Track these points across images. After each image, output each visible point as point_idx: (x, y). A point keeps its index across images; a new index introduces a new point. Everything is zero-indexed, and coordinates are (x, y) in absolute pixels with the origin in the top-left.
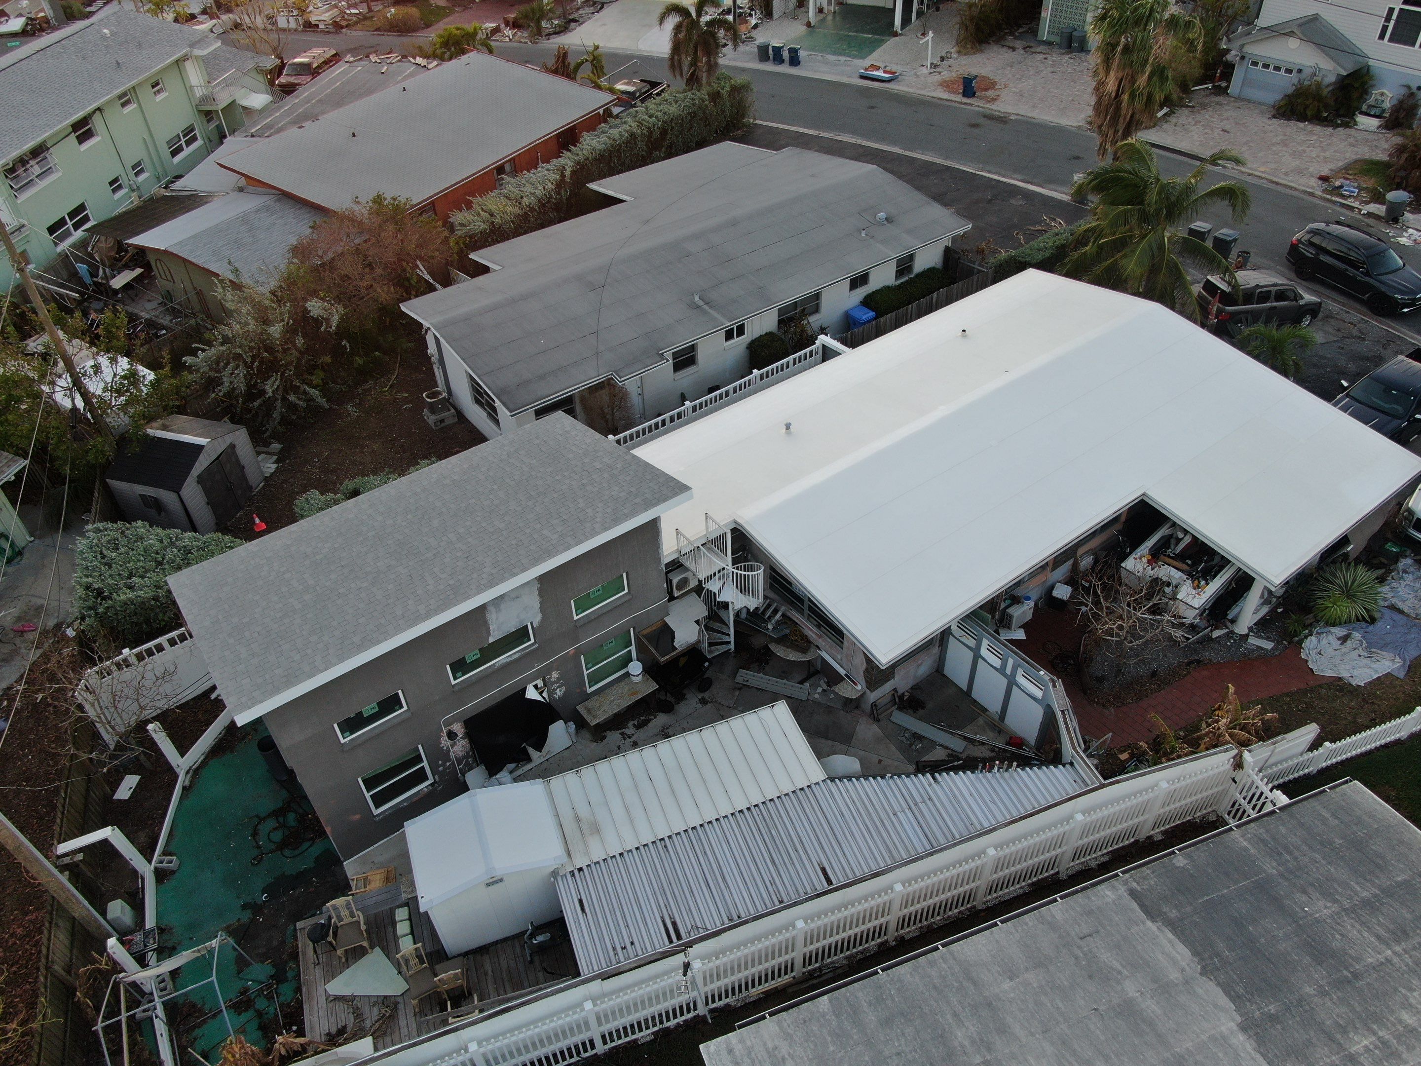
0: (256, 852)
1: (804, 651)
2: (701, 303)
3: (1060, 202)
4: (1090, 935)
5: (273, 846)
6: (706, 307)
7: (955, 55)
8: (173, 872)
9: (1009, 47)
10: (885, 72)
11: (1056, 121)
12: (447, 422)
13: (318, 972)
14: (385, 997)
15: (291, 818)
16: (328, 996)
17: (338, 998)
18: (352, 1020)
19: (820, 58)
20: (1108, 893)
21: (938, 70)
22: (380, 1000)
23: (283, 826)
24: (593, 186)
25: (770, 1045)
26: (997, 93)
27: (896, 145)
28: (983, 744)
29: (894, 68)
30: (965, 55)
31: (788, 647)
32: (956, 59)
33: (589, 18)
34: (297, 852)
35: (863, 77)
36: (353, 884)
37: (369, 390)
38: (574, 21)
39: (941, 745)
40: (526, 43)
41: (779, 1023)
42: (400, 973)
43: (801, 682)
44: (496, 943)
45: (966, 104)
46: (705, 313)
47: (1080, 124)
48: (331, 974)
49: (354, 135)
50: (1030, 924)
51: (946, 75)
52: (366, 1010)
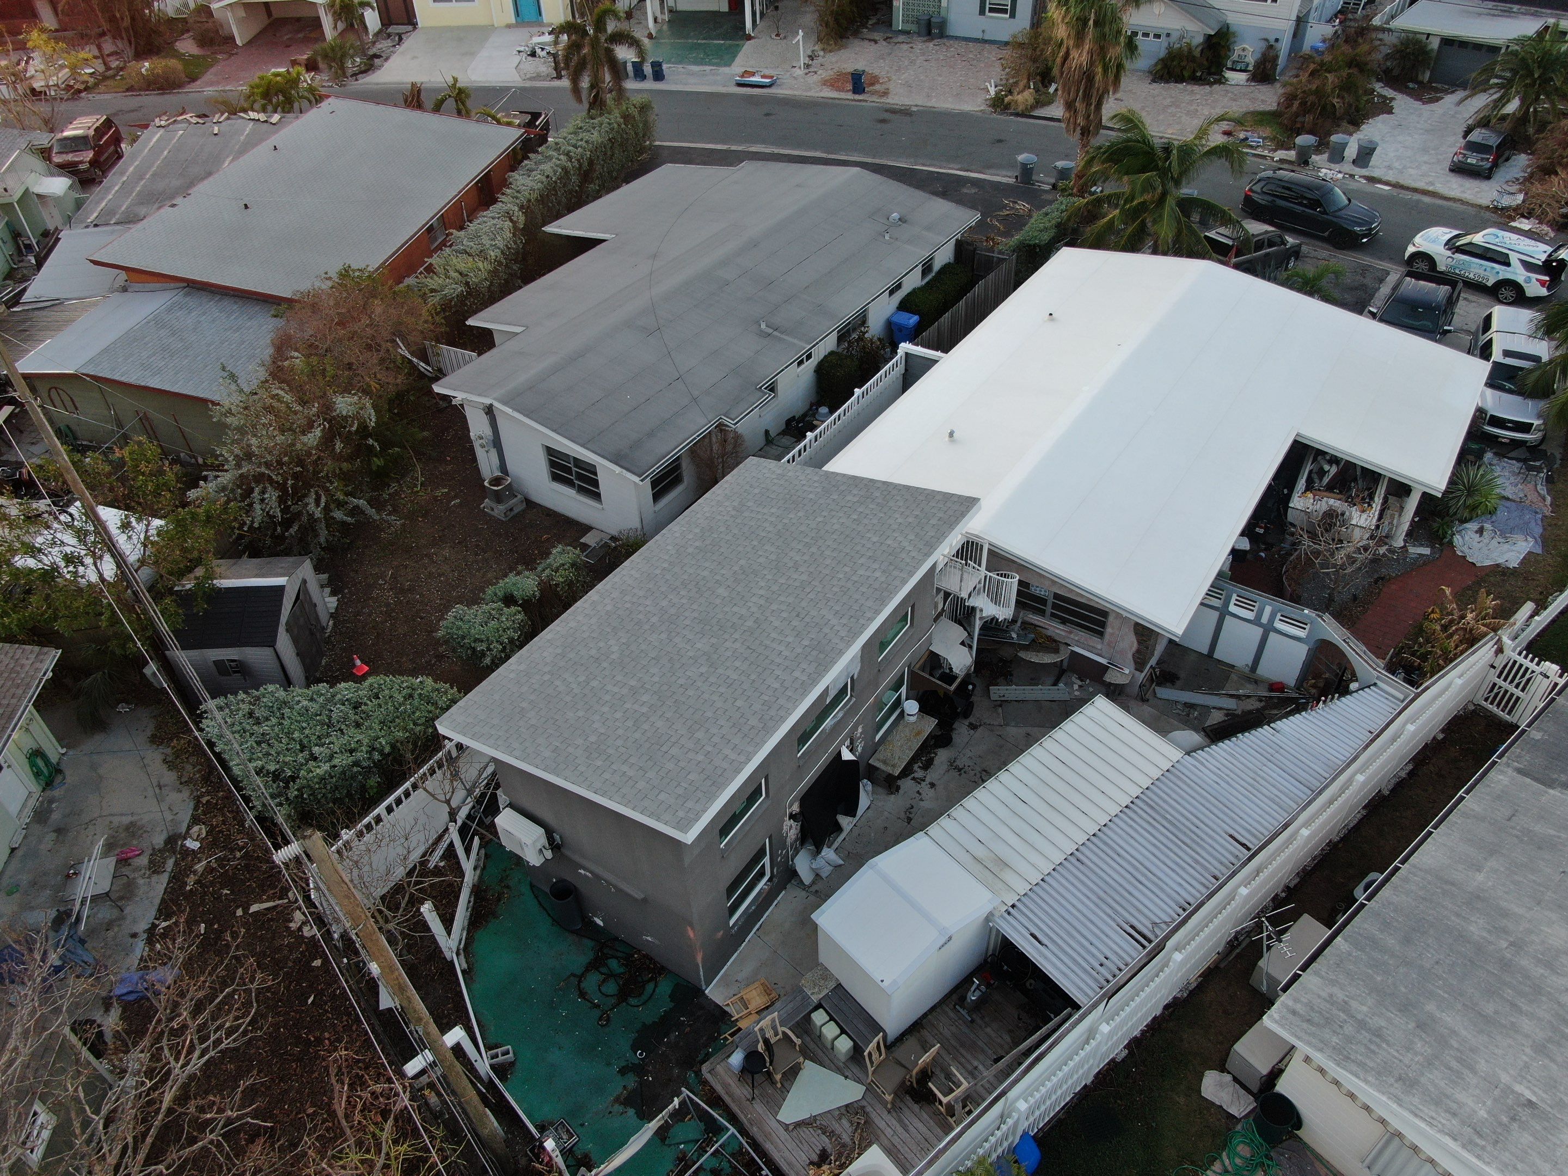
0: (596, 1013)
1: (1056, 651)
2: (770, 331)
3: (1007, 185)
4: (1514, 815)
5: (613, 1001)
6: (775, 333)
7: (821, 53)
8: (512, 1064)
9: (870, 40)
10: (763, 77)
11: (957, 107)
12: (516, 511)
13: (759, 1107)
14: (847, 1106)
15: (614, 964)
16: (786, 1127)
17: (799, 1125)
18: (827, 1140)
19: (681, 70)
20: (1501, 777)
21: (811, 69)
22: (843, 1111)
23: (611, 975)
24: (551, 229)
25: (1324, 994)
26: (884, 86)
27: (816, 150)
28: (1249, 697)
29: (767, 72)
30: (830, 51)
31: (1038, 651)
32: (824, 57)
33: (394, 52)
34: (645, 997)
35: (740, 85)
36: (731, 1010)
37: (396, 493)
38: (376, 56)
39: (1214, 708)
40: (332, 86)
41: (1317, 973)
42: (846, 1077)
43: (1055, 684)
44: (925, 1015)
45: (860, 101)
46: (780, 339)
47: (982, 108)
48: (775, 1105)
49: (246, 207)
50: (1459, 822)
51: (823, 74)
52: (836, 1126)
